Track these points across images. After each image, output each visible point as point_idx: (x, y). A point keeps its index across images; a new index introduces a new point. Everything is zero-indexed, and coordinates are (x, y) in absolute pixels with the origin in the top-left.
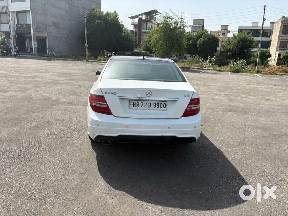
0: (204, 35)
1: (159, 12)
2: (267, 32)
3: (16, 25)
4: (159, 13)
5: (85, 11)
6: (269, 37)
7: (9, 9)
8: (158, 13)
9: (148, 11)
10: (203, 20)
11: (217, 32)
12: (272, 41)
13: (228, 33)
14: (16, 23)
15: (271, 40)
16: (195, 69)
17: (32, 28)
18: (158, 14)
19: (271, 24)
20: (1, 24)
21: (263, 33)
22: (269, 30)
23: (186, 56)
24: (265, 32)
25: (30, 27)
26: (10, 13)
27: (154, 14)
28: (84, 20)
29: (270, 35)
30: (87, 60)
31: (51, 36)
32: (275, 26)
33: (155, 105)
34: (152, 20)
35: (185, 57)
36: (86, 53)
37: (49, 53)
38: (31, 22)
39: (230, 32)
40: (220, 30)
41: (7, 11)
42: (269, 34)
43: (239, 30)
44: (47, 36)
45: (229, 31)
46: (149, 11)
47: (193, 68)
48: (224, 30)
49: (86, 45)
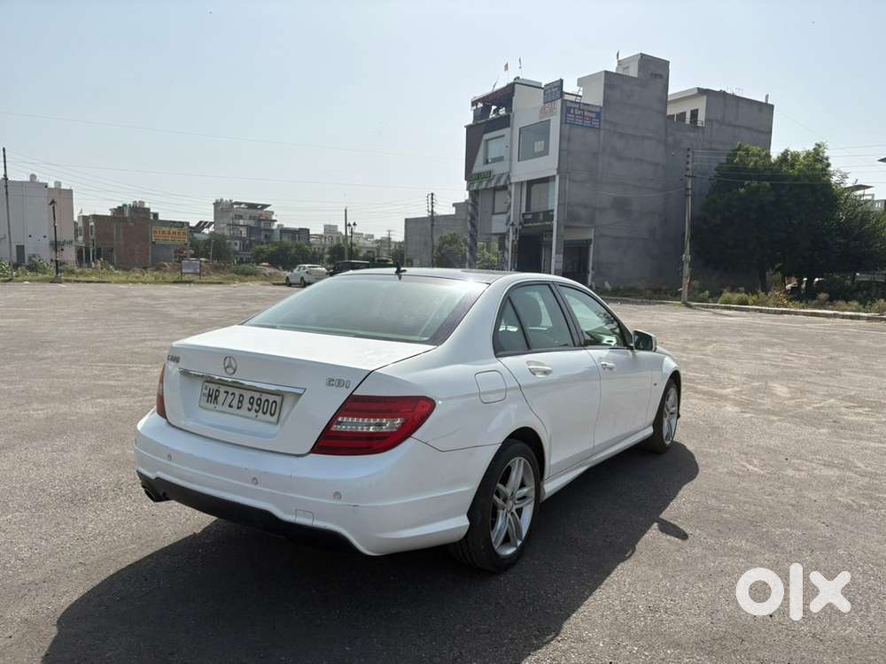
3: (523, 214)
5: (690, 160)
7: (512, 178)
14: (524, 211)
17: (555, 219)
20: (494, 217)
25: (551, 218)
26: (513, 186)
28: (686, 184)
30: (683, 303)
31: (604, 236)
33: (252, 404)
36: (684, 279)
37: (593, 284)
38: (556, 203)
41: (508, 183)
44: (593, 238)
49: (687, 256)
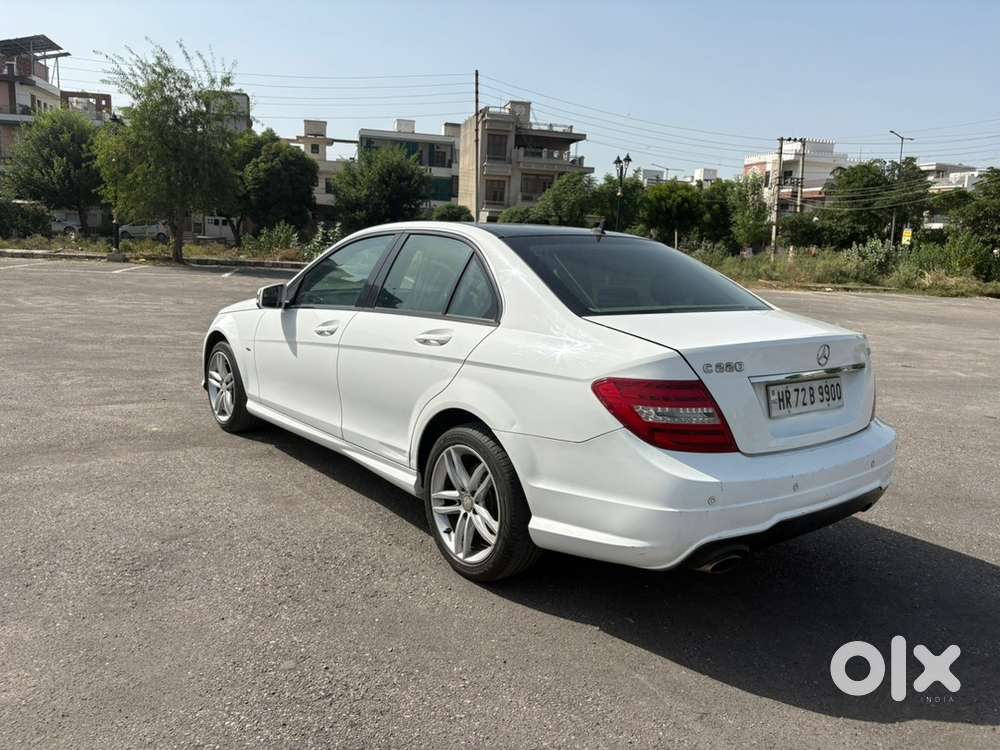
0: (264, 147)
1: (59, 48)
2: (442, 150)
4: (61, 51)
6: (450, 166)
8: (55, 52)
9: (12, 38)
10: (245, 95)
11: (293, 141)
12: (460, 178)
13: (328, 148)
15: (457, 177)
16: (282, 266)
18: (56, 56)
19: (449, 128)
21: (431, 153)
22: (446, 144)
23: (201, 219)
24: (436, 150)
27: (38, 54)
29: (450, 162)
32: (462, 134)
33: (822, 394)
34: (34, 78)
35: (196, 224)
39: (332, 144)
40: (303, 135)
42: (448, 157)
43: (361, 138)
45: (331, 142)
46: (16, 40)
47: (277, 265)
48: (316, 135)
